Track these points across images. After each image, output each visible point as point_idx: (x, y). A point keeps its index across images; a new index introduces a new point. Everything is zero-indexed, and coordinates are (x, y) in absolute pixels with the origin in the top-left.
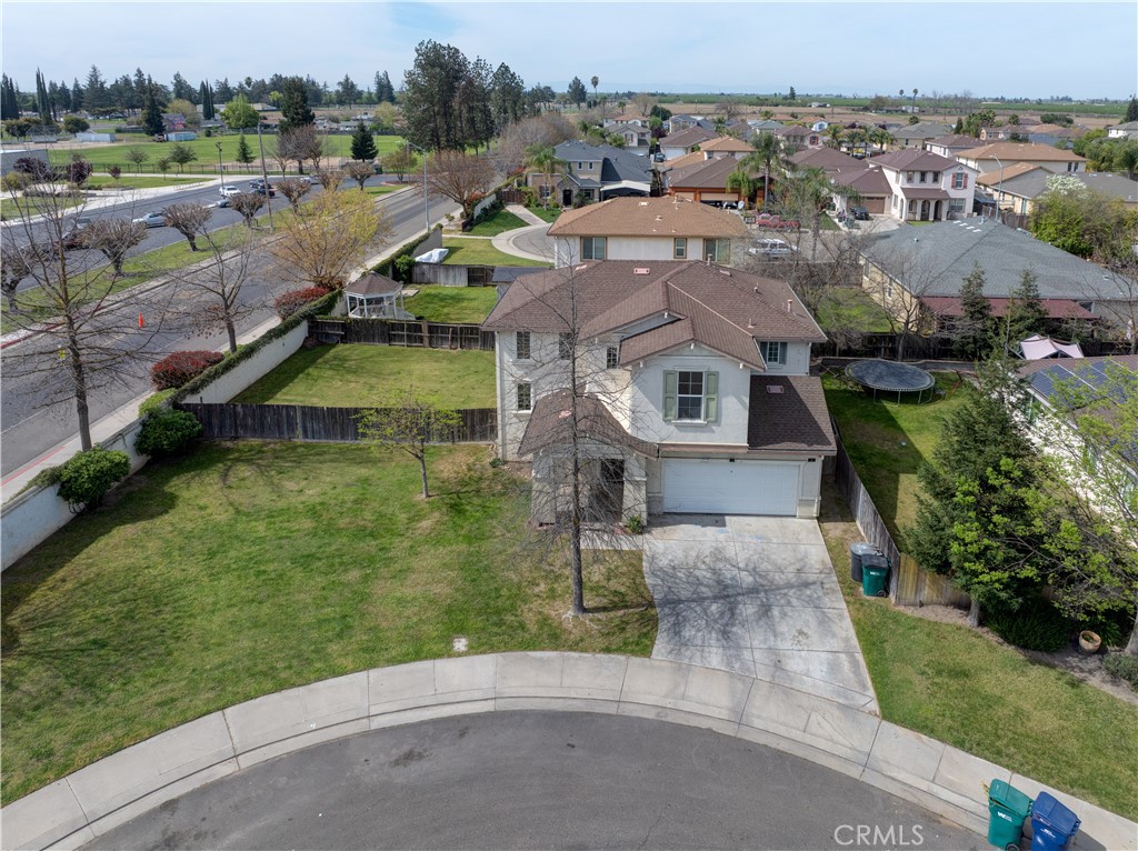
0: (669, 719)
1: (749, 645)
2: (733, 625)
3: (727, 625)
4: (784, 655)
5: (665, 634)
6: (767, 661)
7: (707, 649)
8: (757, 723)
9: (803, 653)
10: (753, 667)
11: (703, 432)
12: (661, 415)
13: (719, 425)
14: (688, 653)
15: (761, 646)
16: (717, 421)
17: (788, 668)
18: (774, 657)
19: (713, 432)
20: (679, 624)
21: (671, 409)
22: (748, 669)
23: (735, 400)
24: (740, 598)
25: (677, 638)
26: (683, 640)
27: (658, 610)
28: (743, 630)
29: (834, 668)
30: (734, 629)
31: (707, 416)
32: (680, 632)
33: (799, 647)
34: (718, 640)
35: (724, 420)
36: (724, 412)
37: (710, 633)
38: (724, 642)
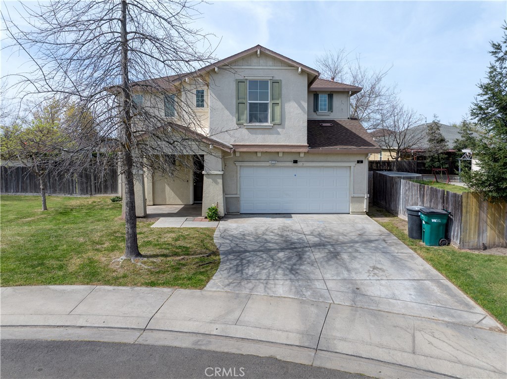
0: (212, 347)
1: (320, 278)
2: (301, 265)
3: (295, 264)
4: (362, 284)
5: (225, 272)
6: (343, 289)
7: (272, 282)
8: (342, 347)
9: (383, 282)
10: (327, 294)
11: (271, 134)
12: (235, 120)
13: (284, 128)
14: (250, 285)
15: (335, 278)
16: (281, 124)
17: (369, 293)
18: (350, 285)
19: (278, 133)
20: (242, 265)
21: (243, 114)
22: (322, 296)
23: (297, 106)
24: (307, 249)
25: (239, 275)
26: (245, 276)
27: (221, 257)
28: (312, 268)
29: (422, 292)
30: (303, 267)
31: (273, 120)
32: (242, 270)
33: (376, 277)
34: (285, 275)
35: (287, 123)
36: (287, 116)
37: (277, 270)
38: (293, 277)
